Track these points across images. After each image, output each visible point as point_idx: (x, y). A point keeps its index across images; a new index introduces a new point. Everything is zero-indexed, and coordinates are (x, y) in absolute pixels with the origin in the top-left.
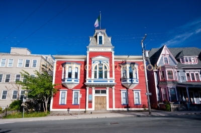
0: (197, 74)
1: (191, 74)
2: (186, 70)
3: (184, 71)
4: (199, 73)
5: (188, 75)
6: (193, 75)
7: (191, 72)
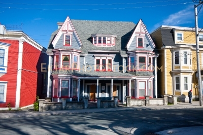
0: (110, 61)
1: (103, 60)
2: (95, 55)
3: (93, 56)
4: (113, 60)
5: (98, 61)
6: (104, 61)
7: (101, 58)
